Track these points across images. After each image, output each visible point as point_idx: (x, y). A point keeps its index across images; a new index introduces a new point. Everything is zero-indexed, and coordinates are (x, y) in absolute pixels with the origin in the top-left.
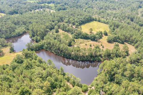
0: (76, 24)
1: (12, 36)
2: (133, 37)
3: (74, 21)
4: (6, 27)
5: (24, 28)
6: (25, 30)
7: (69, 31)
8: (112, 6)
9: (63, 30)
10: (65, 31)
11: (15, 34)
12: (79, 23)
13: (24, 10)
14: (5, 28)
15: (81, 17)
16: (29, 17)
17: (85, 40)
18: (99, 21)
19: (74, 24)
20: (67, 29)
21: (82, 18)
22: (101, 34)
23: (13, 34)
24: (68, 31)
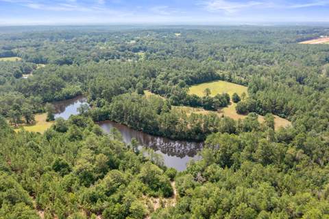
0: (180, 81)
1: (55, 99)
2: (289, 104)
3: (176, 77)
4: (46, 81)
5: (79, 86)
6: (80, 90)
7: (164, 93)
8: (265, 58)
9: (152, 92)
10: (156, 93)
11: (61, 95)
12: (186, 81)
13: (84, 59)
14: (44, 82)
15: (192, 71)
16: (91, 70)
17: (192, 108)
18: (230, 81)
19: (175, 82)
20: (159, 89)
21: (193, 73)
22: (225, 99)
23: (58, 95)
24: (162, 93)
